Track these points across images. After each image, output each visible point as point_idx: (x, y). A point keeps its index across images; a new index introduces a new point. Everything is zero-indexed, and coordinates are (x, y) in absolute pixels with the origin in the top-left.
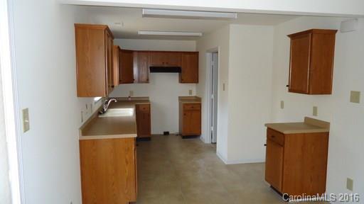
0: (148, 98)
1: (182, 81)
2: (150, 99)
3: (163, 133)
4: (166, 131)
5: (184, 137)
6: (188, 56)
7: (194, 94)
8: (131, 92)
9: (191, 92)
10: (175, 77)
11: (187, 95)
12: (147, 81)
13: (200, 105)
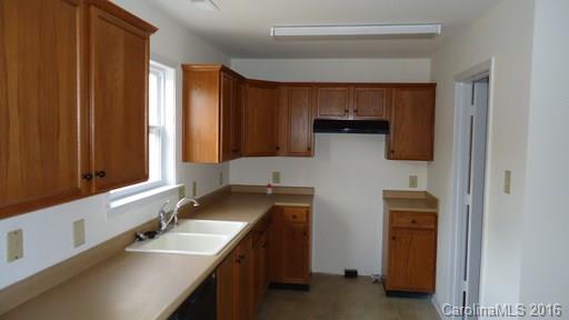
0: (313, 189)
1: (392, 154)
2: (318, 193)
3: (343, 273)
4: (351, 268)
5: (390, 294)
6: (407, 94)
7: (422, 186)
8: (276, 176)
9: (413, 181)
10: (375, 144)
11: (405, 187)
12: (309, 152)
13: (435, 217)
